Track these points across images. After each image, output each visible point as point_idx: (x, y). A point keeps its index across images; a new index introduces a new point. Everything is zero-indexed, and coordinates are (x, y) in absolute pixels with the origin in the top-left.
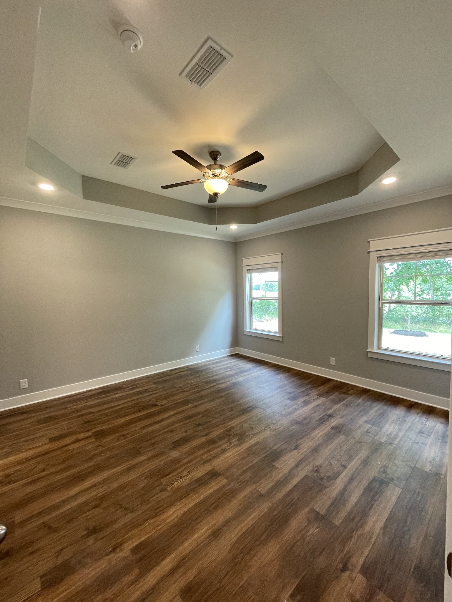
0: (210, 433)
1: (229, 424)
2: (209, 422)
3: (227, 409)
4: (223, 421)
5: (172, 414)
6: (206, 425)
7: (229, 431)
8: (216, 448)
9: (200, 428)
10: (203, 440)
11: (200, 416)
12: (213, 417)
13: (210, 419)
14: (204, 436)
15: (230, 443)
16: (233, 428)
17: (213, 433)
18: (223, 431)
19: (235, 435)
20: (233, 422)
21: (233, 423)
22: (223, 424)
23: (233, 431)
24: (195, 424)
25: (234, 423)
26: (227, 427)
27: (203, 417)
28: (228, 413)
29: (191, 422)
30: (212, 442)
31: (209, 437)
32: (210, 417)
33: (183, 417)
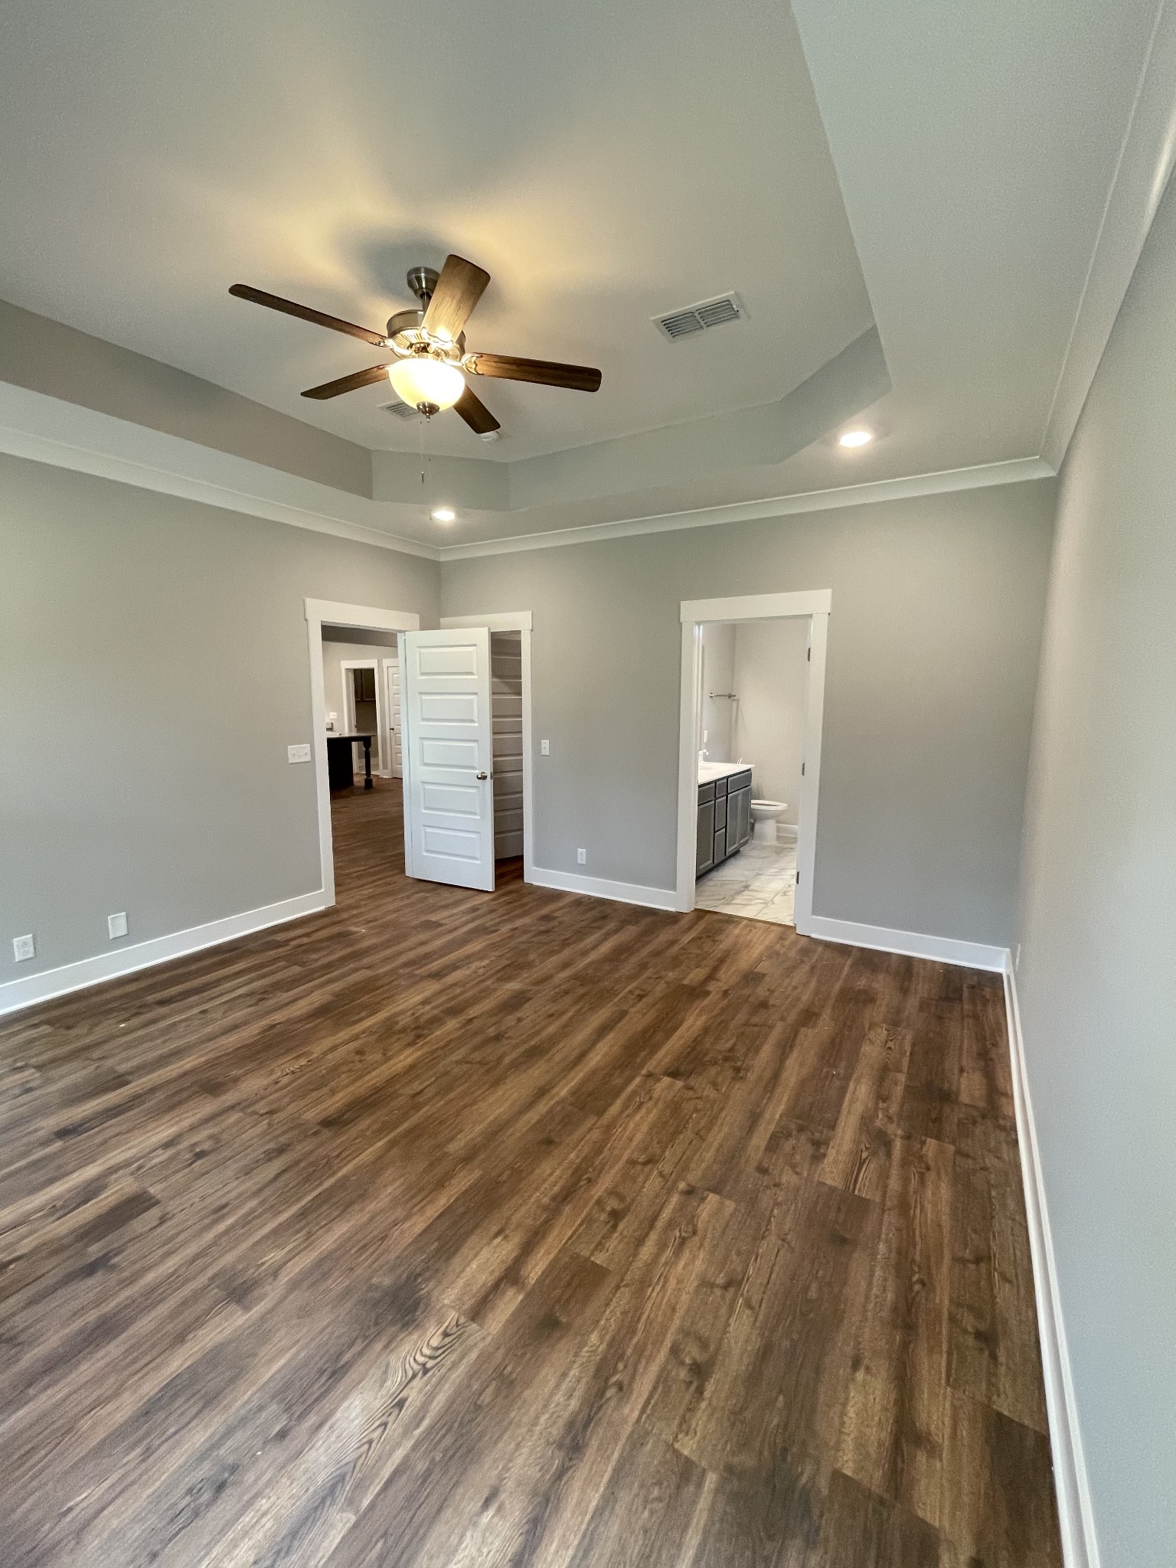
0: (464, 1026)
1: (419, 1053)
2: (477, 1048)
3: (433, 1098)
4: (438, 1057)
5: (591, 1055)
6: (478, 1039)
7: (419, 1037)
8: (442, 1004)
9: (492, 1031)
10: (472, 1012)
11: (507, 1060)
12: (467, 1063)
13: (477, 1056)
14: (475, 1018)
15: (413, 1014)
16: (409, 1045)
17: (457, 1026)
18: (432, 1033)
19: (403, 1031)
20: (410, 1060)
21: (409, 1056)
22: (437, 1049)
23: (411, 1037)
24: (509, 1038)
25: (406, 1058)
26: (423, 1044)
27: (500, 1060)
28: (425, 1085)
29: (524, 1042)
30: (453, 1012)
31: (463, 1017)
32: (479, 1062)
33: (554, 1051)
